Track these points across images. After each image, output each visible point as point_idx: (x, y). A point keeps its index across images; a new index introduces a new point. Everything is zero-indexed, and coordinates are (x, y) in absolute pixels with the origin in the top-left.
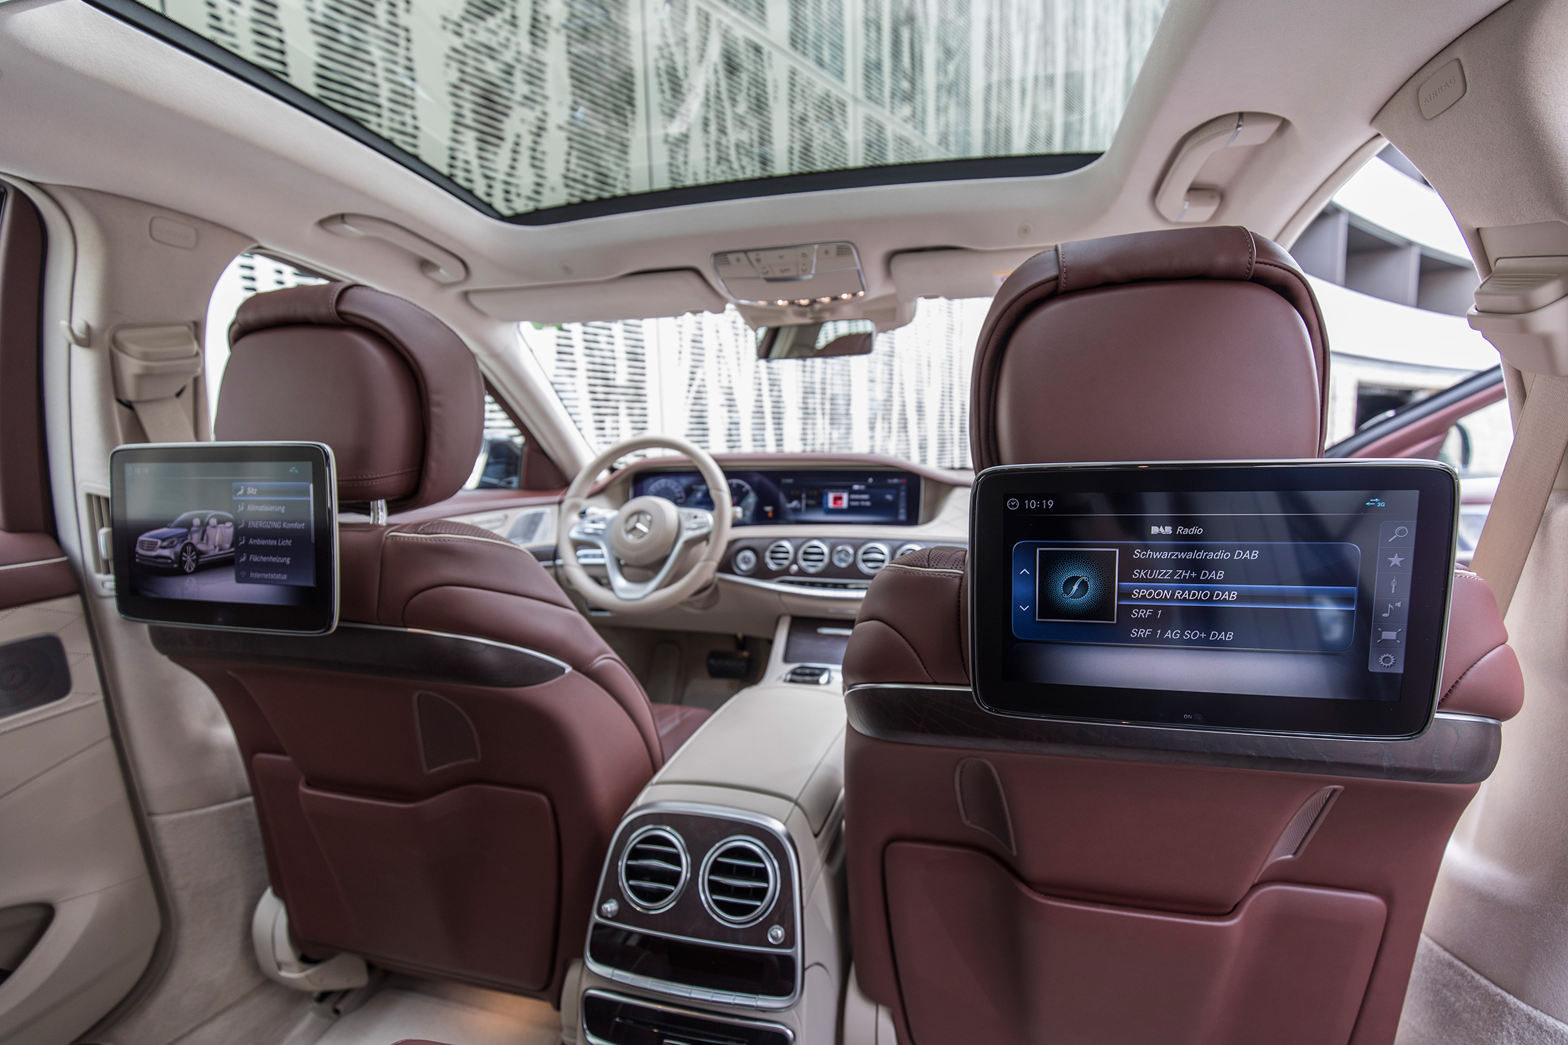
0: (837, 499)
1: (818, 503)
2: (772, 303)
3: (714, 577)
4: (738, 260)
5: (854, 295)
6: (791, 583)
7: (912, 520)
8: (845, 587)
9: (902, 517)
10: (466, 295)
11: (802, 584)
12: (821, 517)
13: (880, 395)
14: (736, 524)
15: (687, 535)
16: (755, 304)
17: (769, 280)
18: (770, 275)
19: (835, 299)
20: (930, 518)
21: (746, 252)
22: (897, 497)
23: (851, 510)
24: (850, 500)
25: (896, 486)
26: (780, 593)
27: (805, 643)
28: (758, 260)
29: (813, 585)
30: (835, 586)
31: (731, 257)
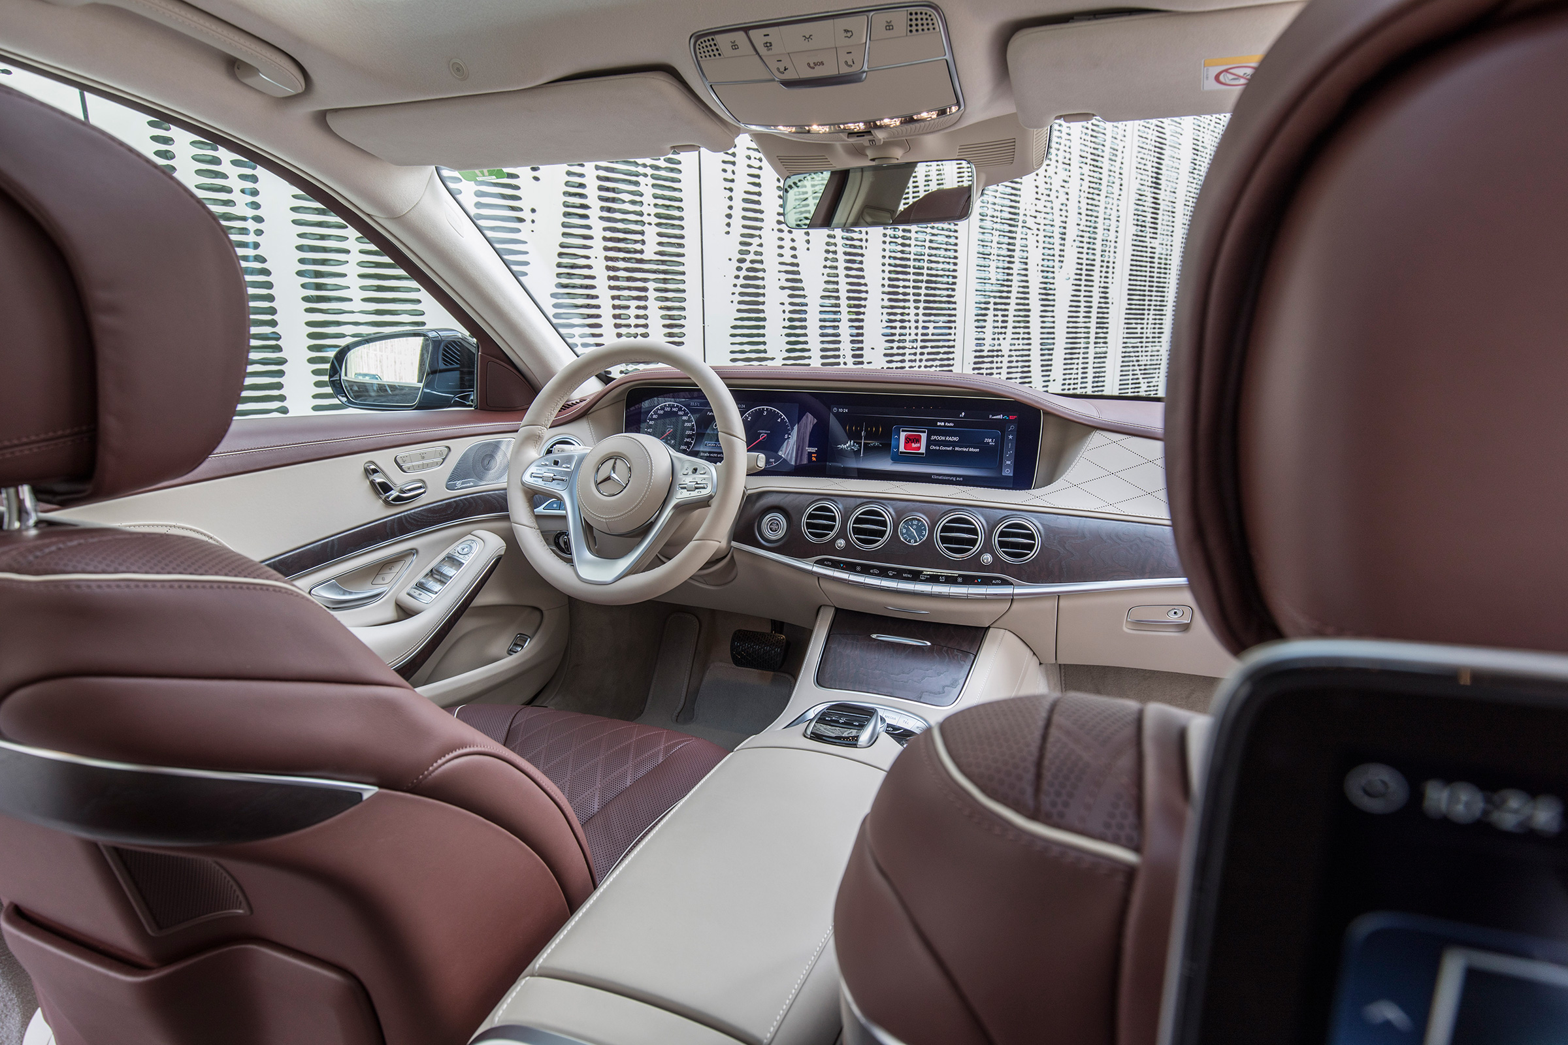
0: (909, 440)
1: (885, 447)
2: (803, 131)
3: (730, 547)
4: (735, 46)
5: (942, 112)
6: (835, 565)
7: (1023, 479)
8: (916, 577)
9: (1008, 472)
10: (322, 118)
11: (850, 568)
12: (887, 465)
13: (994, 274)
14: (753, 473)
15: (681, 496)
16: (772, 130)
17: (788, 84)
18: (790, 75)
19: (908, 120)
20: (1049, 480)
21: (746, 30)
22: (1001, 441)
23: (932, 457)
24: (929, 442)
25: (1001, 425)
26: (820, 576)
27: (853, 655)
28: (768, 45)
29: (866, 570)
30: (899, 575)
31: (723, 41)
